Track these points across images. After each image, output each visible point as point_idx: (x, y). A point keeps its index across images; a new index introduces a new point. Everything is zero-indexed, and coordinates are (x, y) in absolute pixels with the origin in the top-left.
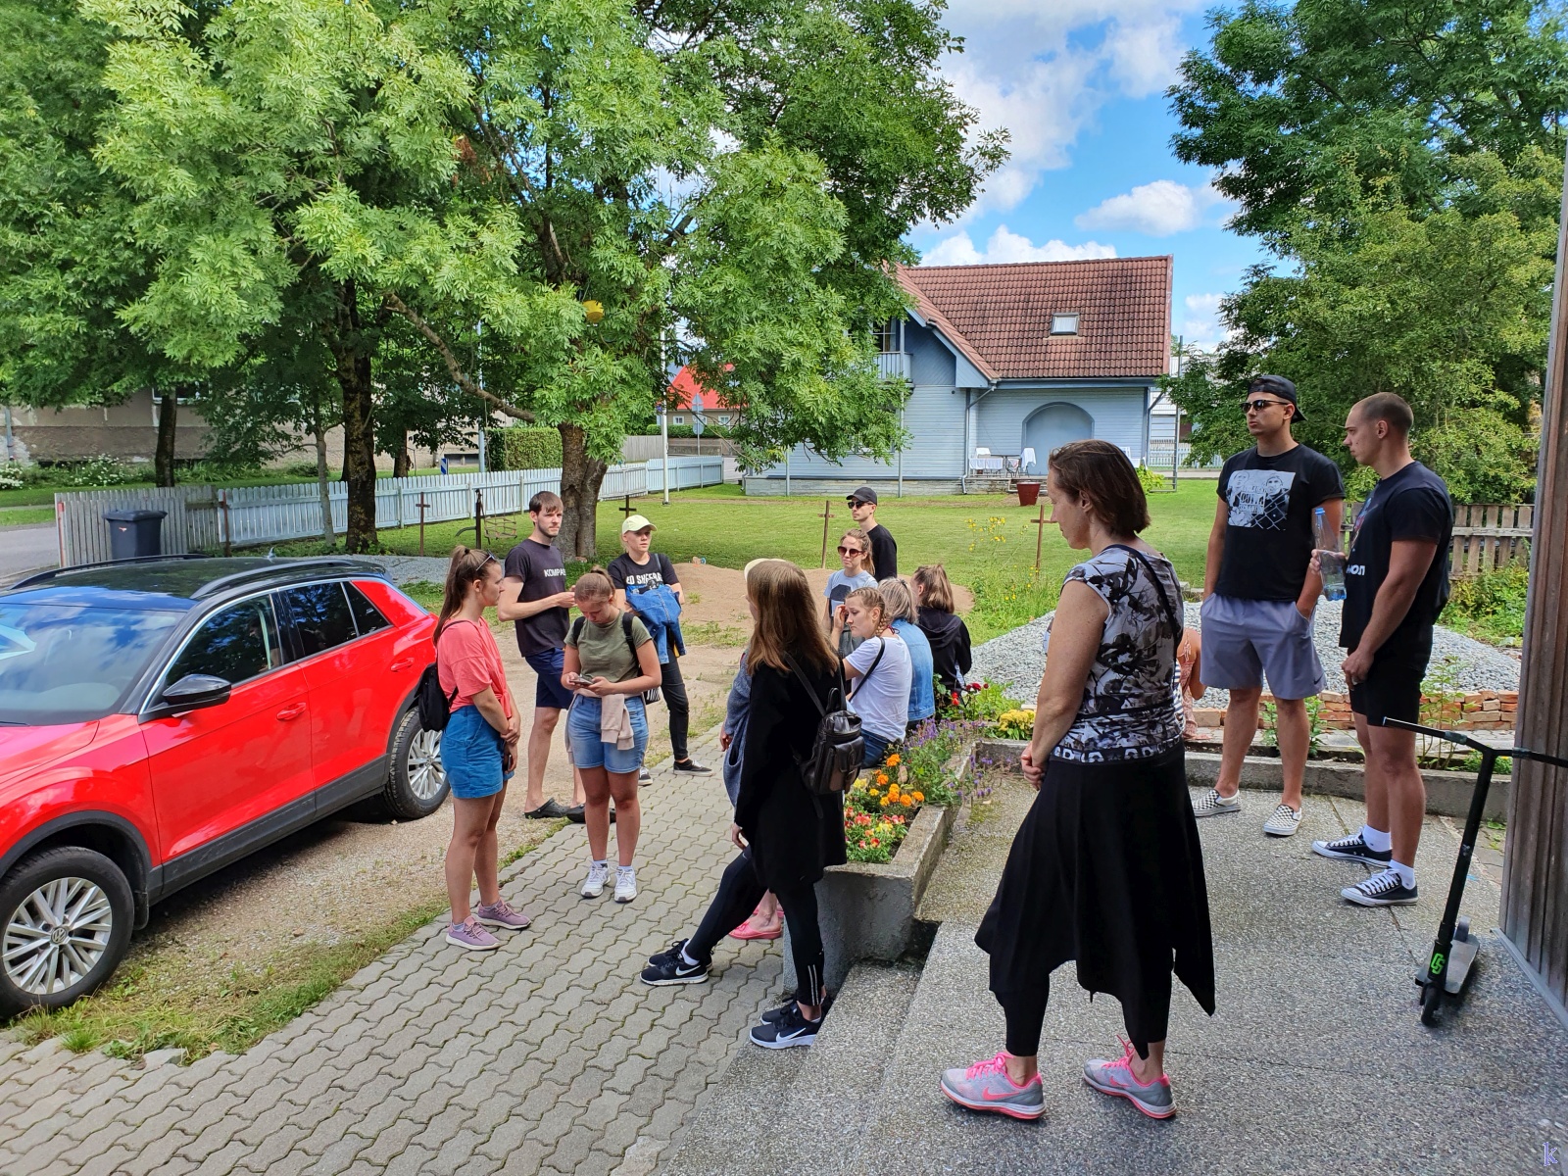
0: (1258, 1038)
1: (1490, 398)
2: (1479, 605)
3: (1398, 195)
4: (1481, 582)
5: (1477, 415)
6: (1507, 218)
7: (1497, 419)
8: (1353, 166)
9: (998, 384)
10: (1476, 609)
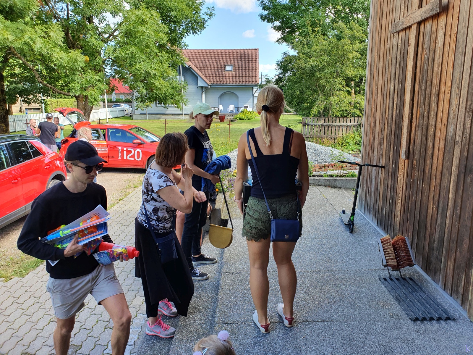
0: (310, 234)
1: (344, 89)
2: (342, 144)
3: (321, 33)
4: (343, 138)
5: (341, 93)
6: (347, 41)
7: (346, 94)
8: (310, 24)
9: (211, 86)
10: (342, 145)
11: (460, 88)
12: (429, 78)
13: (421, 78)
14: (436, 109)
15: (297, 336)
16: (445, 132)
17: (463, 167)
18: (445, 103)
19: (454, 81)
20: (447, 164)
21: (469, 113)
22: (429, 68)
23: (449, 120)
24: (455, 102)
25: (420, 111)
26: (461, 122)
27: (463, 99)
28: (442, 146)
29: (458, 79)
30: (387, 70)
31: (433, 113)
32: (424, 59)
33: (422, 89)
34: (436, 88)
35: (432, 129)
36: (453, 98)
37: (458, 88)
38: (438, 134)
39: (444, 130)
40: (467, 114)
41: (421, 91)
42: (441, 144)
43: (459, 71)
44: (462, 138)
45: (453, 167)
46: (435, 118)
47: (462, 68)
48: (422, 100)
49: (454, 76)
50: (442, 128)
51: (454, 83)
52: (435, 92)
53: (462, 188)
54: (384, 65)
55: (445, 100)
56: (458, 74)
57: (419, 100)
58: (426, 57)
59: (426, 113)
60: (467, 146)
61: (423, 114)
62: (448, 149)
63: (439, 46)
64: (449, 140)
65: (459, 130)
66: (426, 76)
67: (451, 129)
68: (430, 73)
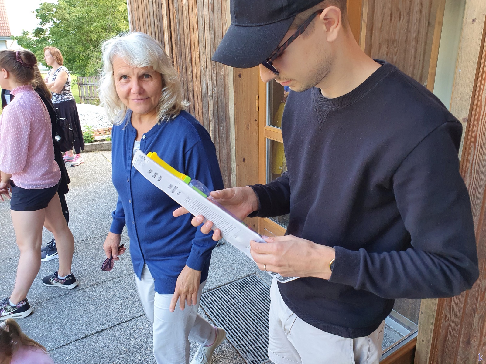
11: (205, 47)
12: (182, 37)
13: (176, 36)
14: (191, 66)
15: (86, 301)
16: (200, 87)
17: (216, 117)
18: (196, 61)
19: (200, 40)
20: (205, 117)
21: (214, 70)
22: (181, 27)
23: (201, 76)
24: (203, 60)
25: (179, 68)
26: (210, 78)
27: (208, 57)
28: (200, 100)
29: (202, 39)
30: (147, 27)
31: (189, 70)
32: (176, 18)
33: (178, 47)
34: (188, 47)
35: (191, 85)
36: (202, 56)
37: (204, 48)
38: (196, 90)
39: (199, 85)
40: (212, 71)
41: (178, 49)
42: (199, 98)
43: (202, 32)
44: (212, 92)
45: (210, 119)
46: (191, 75)
47: (204, 29)
48: (180, 58)
49: (199, 36)
50: (198, 84)
51: (200, 42)
52: (188, 50)
53: (218, 136)
54: (145, 22)
55: (196, 58)
56: (202, 34)
57: (178, 58)
58: (177, 16)
59: (184, 70)
60: (216, 99)
61: (182, 71)
62: (204, 102)
63: (185, 7)
64: (204, 94)
65: (210, 85)
66: (179, 34)
67: (204, 85)
68: (182, 33)
